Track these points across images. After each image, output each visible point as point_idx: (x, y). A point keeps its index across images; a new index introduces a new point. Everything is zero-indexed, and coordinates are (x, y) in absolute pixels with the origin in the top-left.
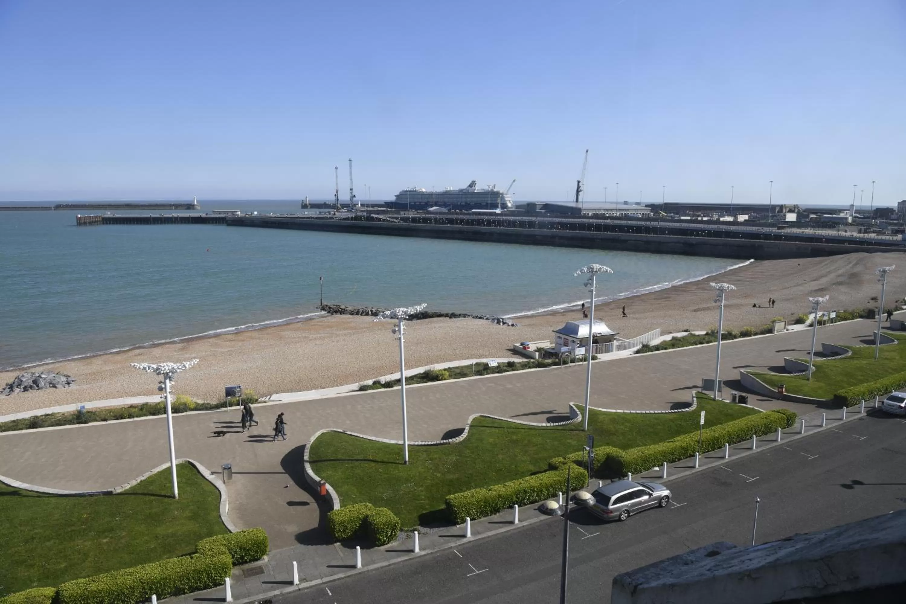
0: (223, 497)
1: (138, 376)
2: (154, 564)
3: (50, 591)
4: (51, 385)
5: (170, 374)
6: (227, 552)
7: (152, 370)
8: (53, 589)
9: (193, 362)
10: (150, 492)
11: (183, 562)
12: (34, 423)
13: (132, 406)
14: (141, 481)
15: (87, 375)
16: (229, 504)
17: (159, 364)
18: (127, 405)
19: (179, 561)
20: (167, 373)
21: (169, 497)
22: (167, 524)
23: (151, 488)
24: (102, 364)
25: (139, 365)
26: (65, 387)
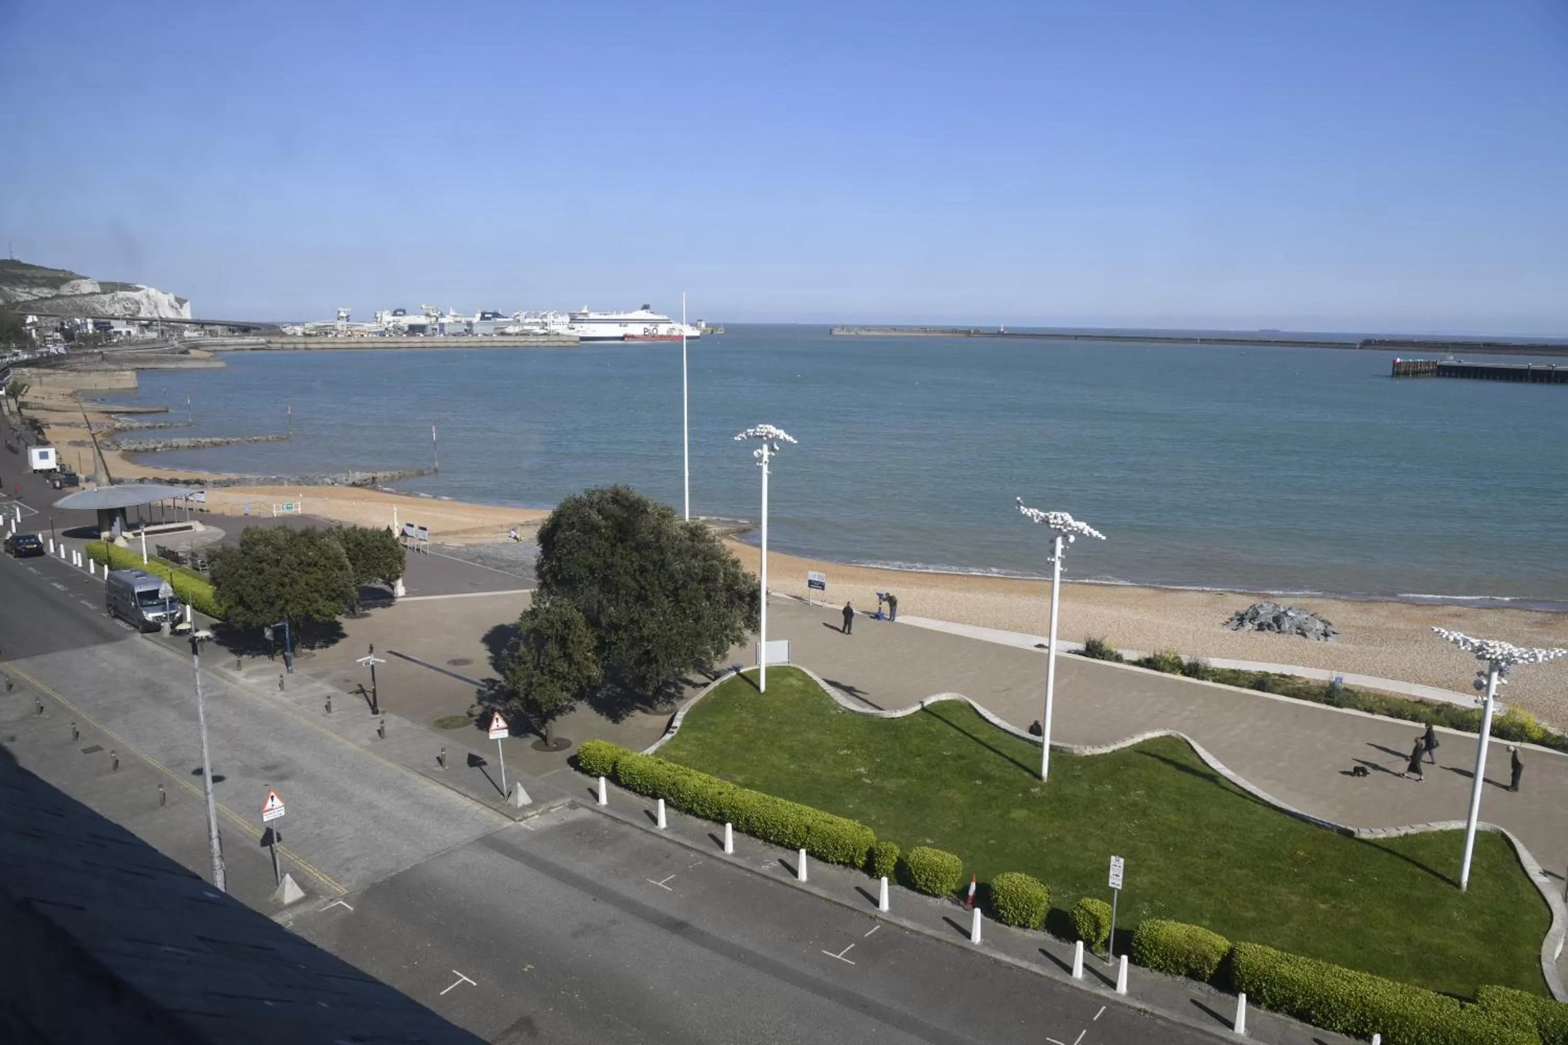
0: (1556, 926)
1: (1445, 652)
2: (1391, 984)
3: (1223, 943)
4: (1299, 631)
5: (1503, 664)
6: (1535, 1030)
7: (1470, 649)
8: (1228, 943)
9: (1552, 653)
10: (1417, 860)
11: (1445, 1006)
12: (1261, 683)
13: (1421, 702)
14: (1406, 835)
15: (1358, 628)
16: (1564, 944)
17: (1485, 640)
18: (1414, 696)
19: (1437, 1001)
20: (1497, 662)
21: (1449, 881)
22: (1434, 927)
23: (1421, 853)
24: (1386, 617)
25: (1447, 633)
26: (1319, 640)
